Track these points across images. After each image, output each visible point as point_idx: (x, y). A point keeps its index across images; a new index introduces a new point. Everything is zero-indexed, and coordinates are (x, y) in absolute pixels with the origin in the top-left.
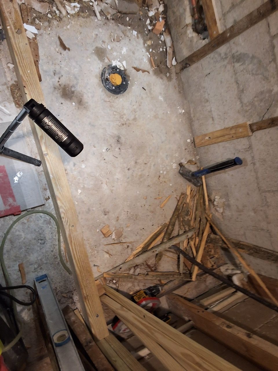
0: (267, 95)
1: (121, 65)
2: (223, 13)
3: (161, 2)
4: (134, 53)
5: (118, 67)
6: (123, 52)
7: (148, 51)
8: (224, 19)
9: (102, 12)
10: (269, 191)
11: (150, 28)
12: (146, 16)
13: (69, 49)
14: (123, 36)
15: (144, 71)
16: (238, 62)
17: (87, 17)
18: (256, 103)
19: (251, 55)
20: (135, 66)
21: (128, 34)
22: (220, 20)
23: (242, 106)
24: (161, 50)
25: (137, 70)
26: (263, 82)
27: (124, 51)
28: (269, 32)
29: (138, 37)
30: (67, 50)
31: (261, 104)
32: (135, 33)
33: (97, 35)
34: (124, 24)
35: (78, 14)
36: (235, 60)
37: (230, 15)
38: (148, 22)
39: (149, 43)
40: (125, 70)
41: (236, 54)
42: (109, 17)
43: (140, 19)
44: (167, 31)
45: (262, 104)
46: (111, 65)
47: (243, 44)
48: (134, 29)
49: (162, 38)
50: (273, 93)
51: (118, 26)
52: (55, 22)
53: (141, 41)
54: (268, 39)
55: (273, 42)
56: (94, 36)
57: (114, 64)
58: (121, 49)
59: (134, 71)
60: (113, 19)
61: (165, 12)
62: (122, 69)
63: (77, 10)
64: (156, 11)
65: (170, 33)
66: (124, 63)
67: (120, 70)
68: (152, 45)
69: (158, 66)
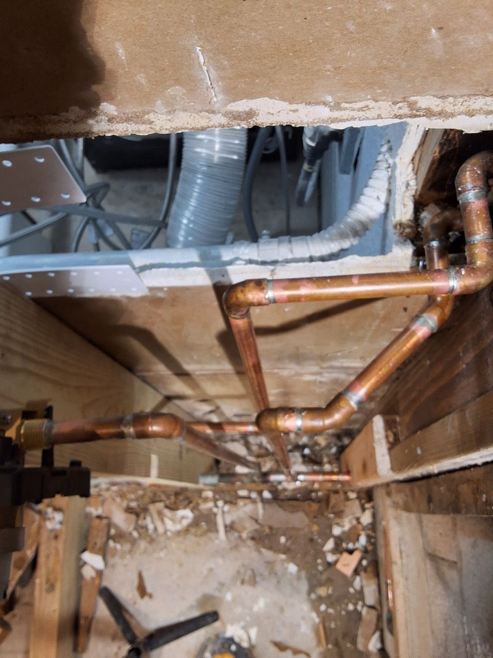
1: (245, 637)
3: (367, 506)
4: (282, 610)
5: (237, 640)
6: (256, 609)
7: (316, 609)
9: (230, 528)
11: (331, 558)
12: (327, 534)
13: (151, 596)
14: (266, 573)
15: (296, 652)
17: (202, 535)
20: (278, 639)
21: (278, 568)
24: (351, 607)
25: (281, 647)
27: (261, 604)
29: (299, 578)
30: (146, 598)
32: (293, 568)
33: (211, 570)
34: (274, 547)
35: (187, 530)
38: (330, 545)
39: (322, 591)
40: (252, 647)
42: (244, 535)
43: (311, 540)
44: (369, 569)
46: (224, 632)
48: (292, 559)
49: (357, 582)
51: (260, 552)
52: (143, 544)
53: (304, 586)
56: (205, 572)
57: (228, 634)
58: (255, 600)
59: (273, 649)
60: (253, 538)
61: (373, 526)
62: (245, 645)
63: (185, 523)
64: (354, 522)
65: (377, 575)
66: (253, 632)
67: (239, 646)
68: (329, 597)
69: (337, 644)
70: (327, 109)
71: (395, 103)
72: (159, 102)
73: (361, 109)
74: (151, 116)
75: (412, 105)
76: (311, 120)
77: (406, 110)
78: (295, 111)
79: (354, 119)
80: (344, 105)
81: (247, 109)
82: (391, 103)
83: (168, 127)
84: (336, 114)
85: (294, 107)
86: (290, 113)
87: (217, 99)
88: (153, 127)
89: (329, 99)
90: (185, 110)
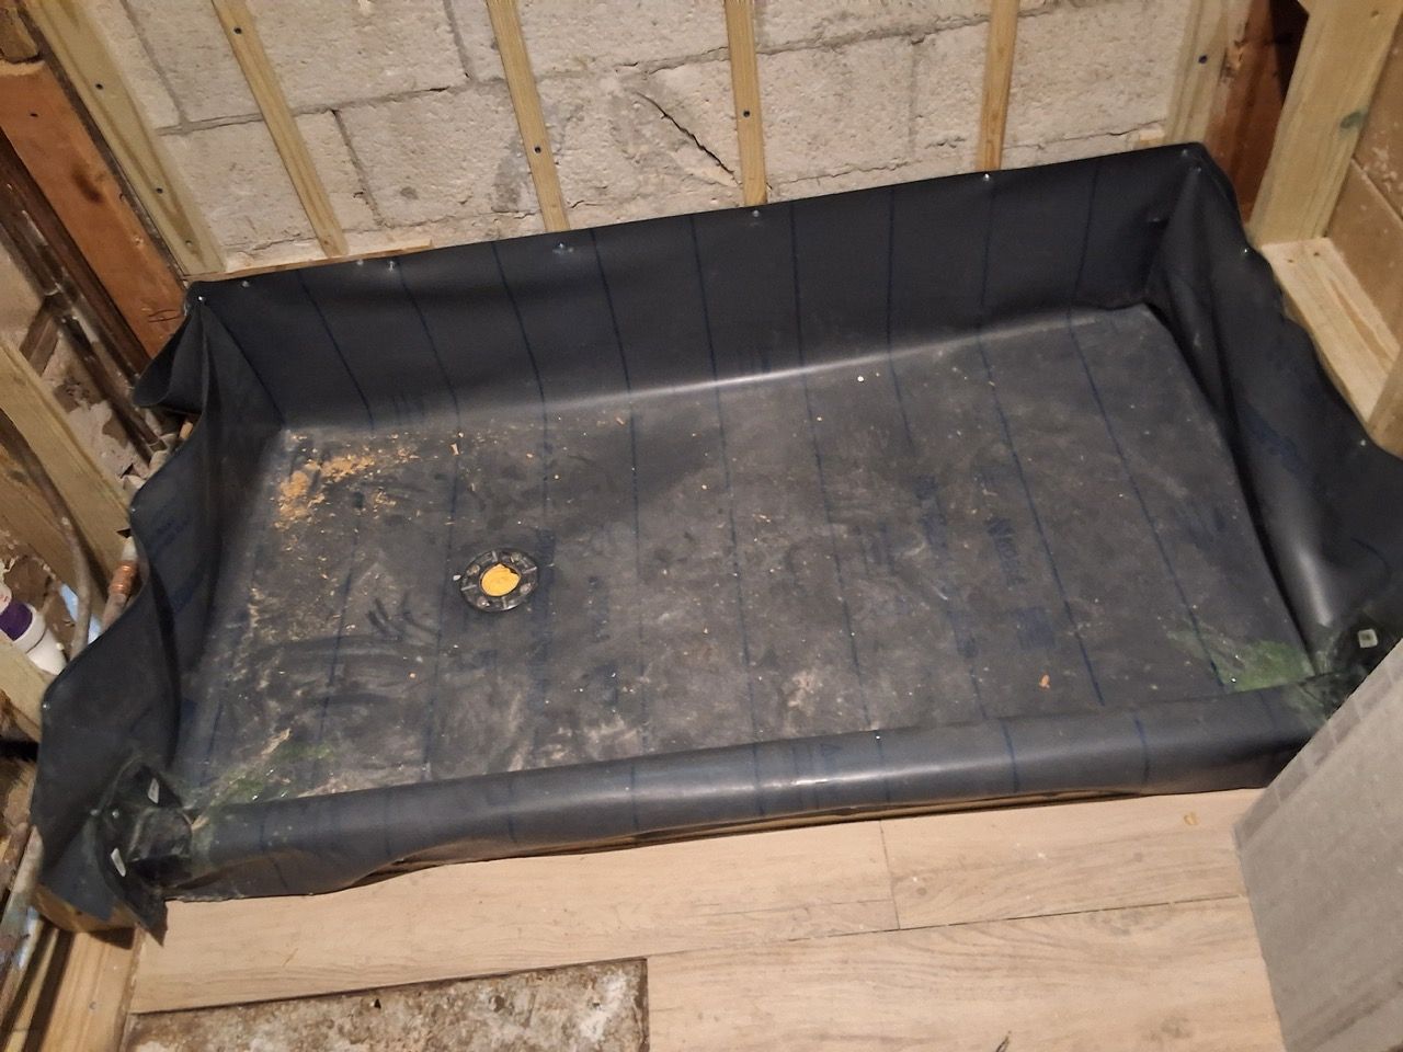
0: (624, 113)
2: (376, 227)
8: (393, 227)
10: (912, 132)
16: (518, 194)
18: (644, 148)
19: (507, 153)
22: (391, 240)
23: (645, 196)
26: (587, 121)
28: (455, 91)
31: (648, 134)
36: (511, 206)
37: (383, 204)
41: (495, 201)
45: (647, 131)
47: (473, 176)
50: (621, 95)
54: (471, 97)
55: (481, 80)
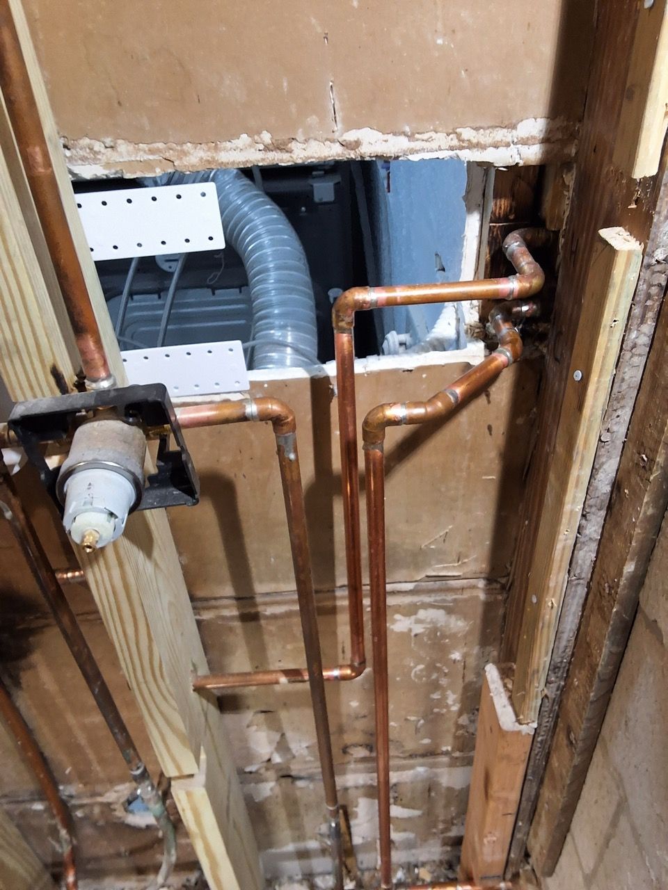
70: (406, 139)
71: (448, 135)
72: (300, 130)
73: (427, 141)
74: (293, 145)
75: (459, 136)
76: (396, 151)
77: (455, 142)
78: (386, 141)
79: (423, 150)
80: (417, 136)
81: (356, 139)
82: (445, 135)
83: (302, 156)
84: (413, 145)
85: (386, 137)
86: (384, 143)
87: (339, 127)
88: (293, 156)
89: (407, 129)
90: (316, 139)
